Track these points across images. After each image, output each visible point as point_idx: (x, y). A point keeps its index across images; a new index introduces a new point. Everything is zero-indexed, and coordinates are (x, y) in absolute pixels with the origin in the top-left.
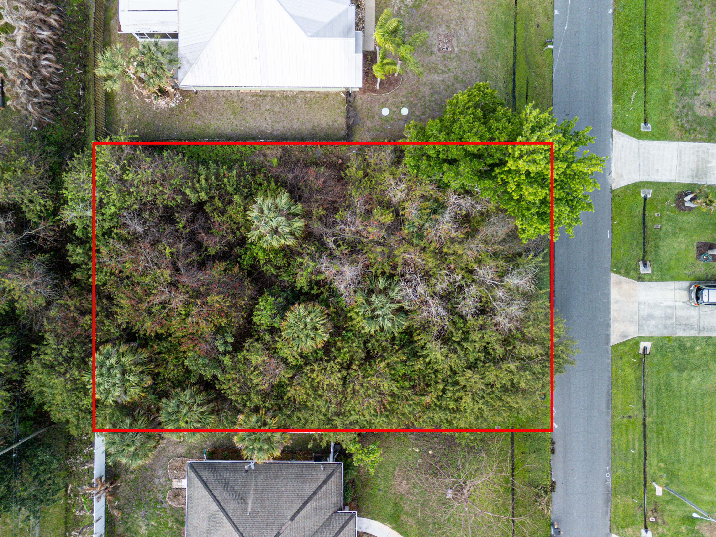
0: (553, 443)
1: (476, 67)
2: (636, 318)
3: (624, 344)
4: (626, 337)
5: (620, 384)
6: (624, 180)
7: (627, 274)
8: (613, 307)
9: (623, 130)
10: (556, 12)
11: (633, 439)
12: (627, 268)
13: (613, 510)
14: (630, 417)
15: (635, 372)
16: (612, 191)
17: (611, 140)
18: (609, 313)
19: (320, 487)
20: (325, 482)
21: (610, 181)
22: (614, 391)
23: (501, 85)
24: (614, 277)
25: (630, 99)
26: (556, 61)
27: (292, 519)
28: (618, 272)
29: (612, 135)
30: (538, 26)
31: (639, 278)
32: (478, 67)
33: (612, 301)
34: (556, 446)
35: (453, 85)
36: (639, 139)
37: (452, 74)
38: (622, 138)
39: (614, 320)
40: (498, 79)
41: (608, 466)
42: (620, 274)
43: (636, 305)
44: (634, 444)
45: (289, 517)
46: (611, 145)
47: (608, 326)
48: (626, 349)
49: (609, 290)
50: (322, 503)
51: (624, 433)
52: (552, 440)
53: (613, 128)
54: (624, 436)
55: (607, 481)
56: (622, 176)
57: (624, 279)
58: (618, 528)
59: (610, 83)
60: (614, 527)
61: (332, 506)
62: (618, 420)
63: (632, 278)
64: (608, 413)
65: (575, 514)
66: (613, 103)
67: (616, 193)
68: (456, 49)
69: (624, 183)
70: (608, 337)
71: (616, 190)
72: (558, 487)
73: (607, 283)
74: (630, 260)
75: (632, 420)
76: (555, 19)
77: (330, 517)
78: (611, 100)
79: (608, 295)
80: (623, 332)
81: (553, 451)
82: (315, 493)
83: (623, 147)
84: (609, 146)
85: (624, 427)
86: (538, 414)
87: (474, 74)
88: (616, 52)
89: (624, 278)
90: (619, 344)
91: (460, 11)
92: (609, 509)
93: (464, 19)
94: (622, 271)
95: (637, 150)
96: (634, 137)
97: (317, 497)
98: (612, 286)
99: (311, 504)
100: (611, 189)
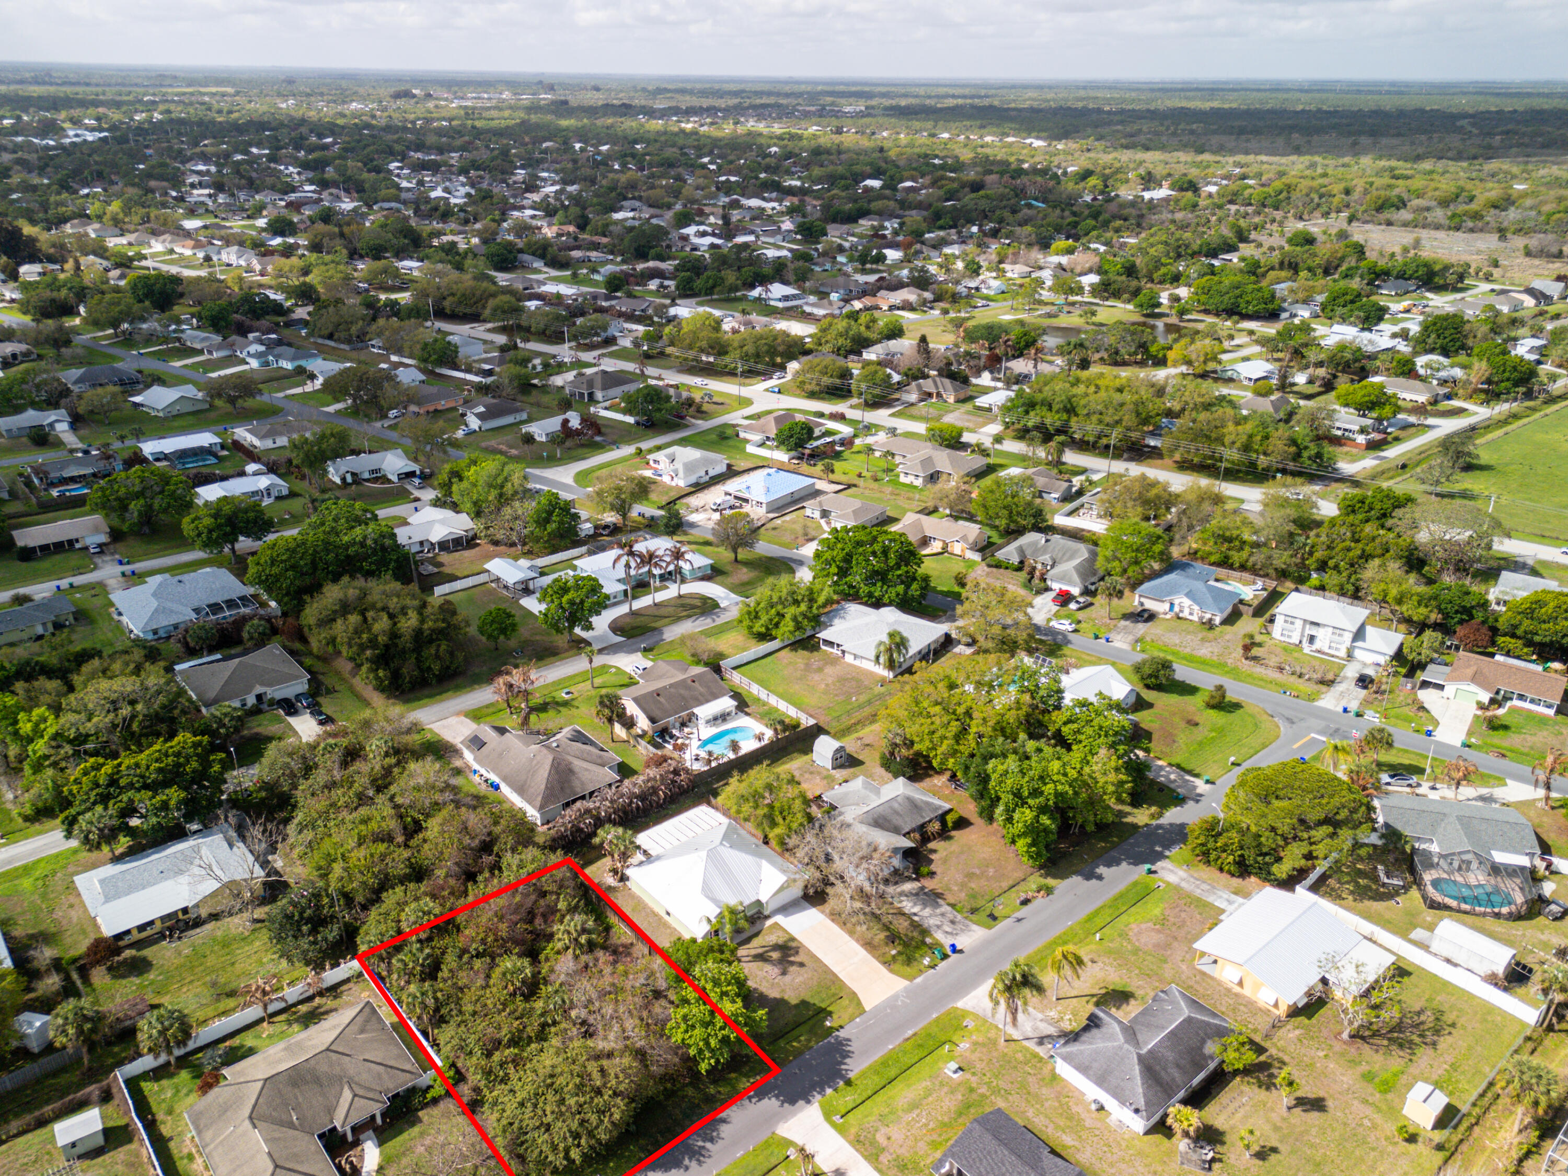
10: (858, 1020)
19: (397, 1069)
20: (403, 1071)
21: (780, 1126)
27: (365, 1060)
30: (839, 1017)
45: (366, 1058)
50: (385, 1077)
61: (382, 1086)
68: (777, 980)
69: (786, 1135)
82: (391, 1067)
95: (816, 1125)
97: (390, 1070)
99: (381, 1069)
100: (774, 1131)
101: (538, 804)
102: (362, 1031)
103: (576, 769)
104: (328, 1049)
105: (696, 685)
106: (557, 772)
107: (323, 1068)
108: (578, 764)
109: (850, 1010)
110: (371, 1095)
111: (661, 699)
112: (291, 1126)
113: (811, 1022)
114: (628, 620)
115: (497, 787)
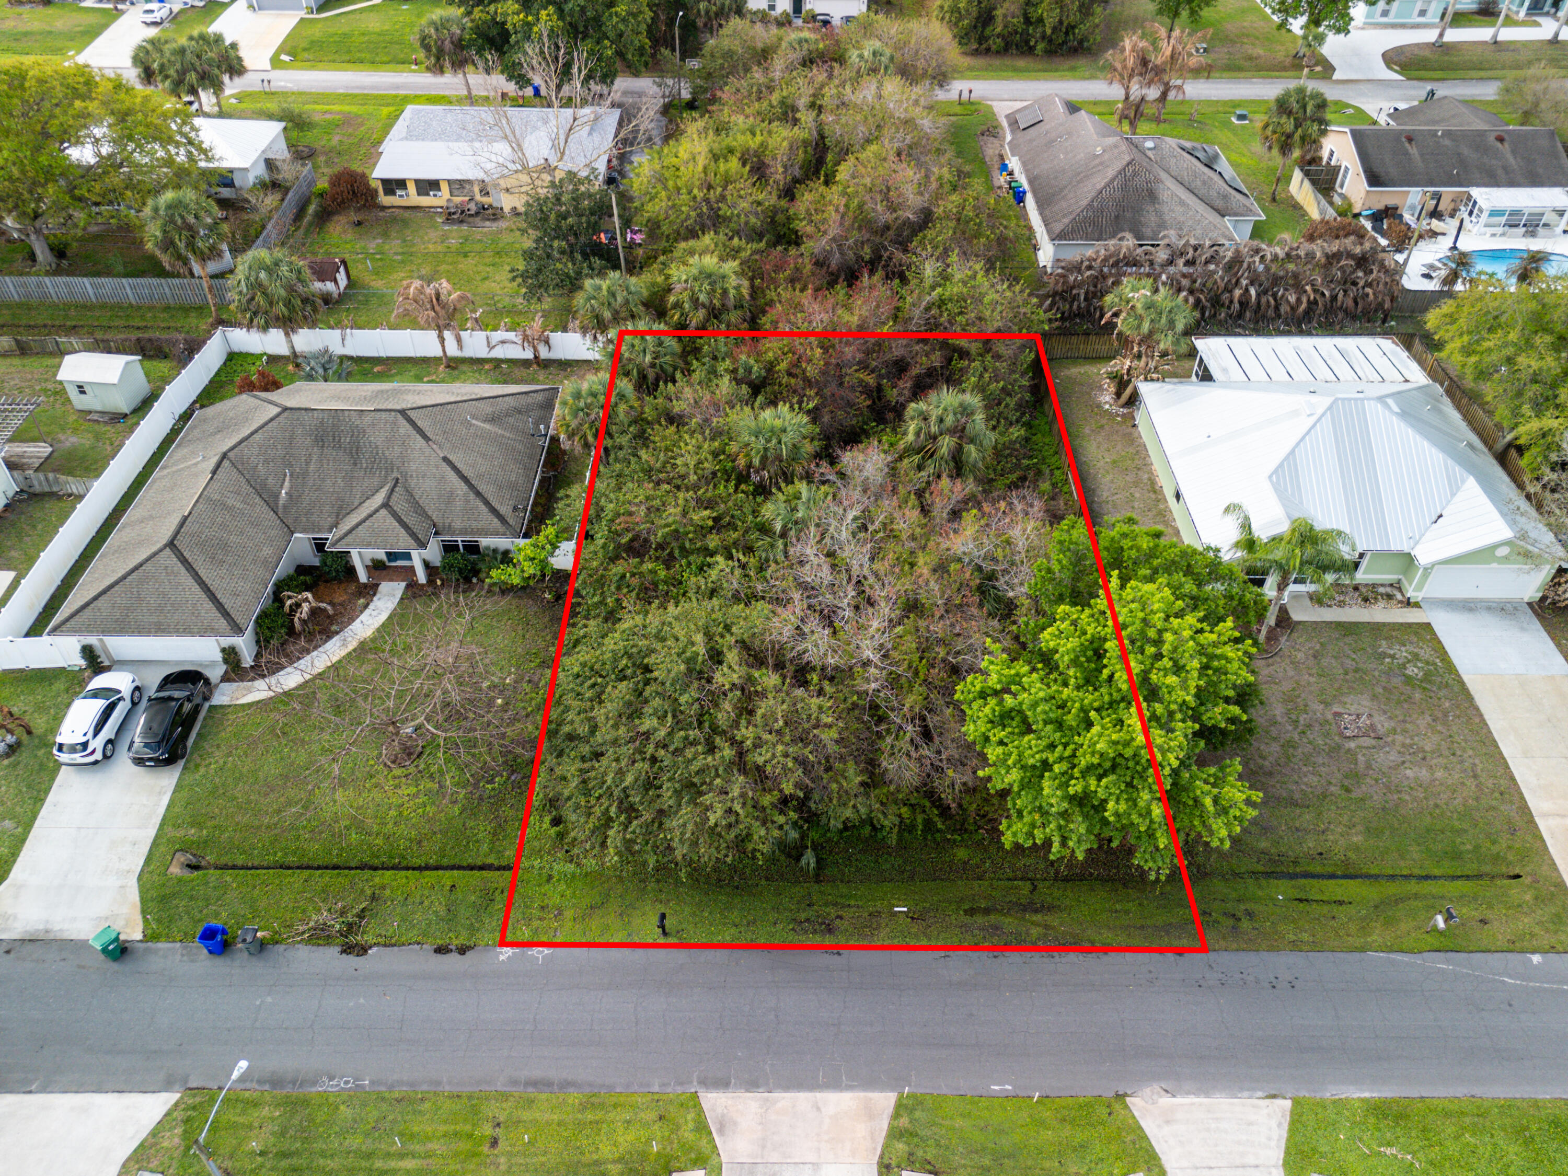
0: (462, 950)
1: (1330, 783)
2: (774, 1157)
3: (702, 1127)
4: (721, 1131)
5: (590, 1116)
6: (1159, 1126)
7: (895, 1134)
8: (803, 1099)
9: (1296, 1123)
10: (1536, 958)
11: (428, 1155)
12: (913, 1134)
13: (247, 1094)
14: (494, 1143)
15: (620, 1160)
16: (1120, 1097)
17: (1260, 1094)
18: (787, 1088)
19: (487, 503)
20: (494, 511)
21: (1147, 1091)
22: (574, 1098)
23: (1311, 844)
24: (886, 1101)
25: (1389, 1144)
26: (1417, 960)
27: (445, 459)
28: (900, 1109)
29: (1274, 1097)
30: (1484, 922)
31: (888, 1167)
32: (1333, 788)
33: (819, 1096)
34: (454, 957)
35: (1275, 739)
36: (1285, 1164)
37: (1296, 737)
38: (1273, 1123)
39: (767, 1100)
40: (1322, 838)
41: (372, 1083)
42: (896, 1115)
43: (811, 1158)
44: (413, 1155)
45: (451, 457)
46: (1246, 1094)
47: (752, 1085)
48: (688, 1134)
49: (850, 1088)
50: (459, 503)
51: (451, 1128)
52: (470, 948)
53: (1296, 1102)
54: (443, 1128)
55: (331, 1078)
56: (1167, 1122)
57: (883, 1125)
58: (194, 1108)
59: (1415, 1093)
60: (198, 1100)
61: (447, 522)
62: (492, 1109)
63: (886, 1147)
64: (515, 1082)
65: (269, 999)
66: (1362, 1100)
67: (1117, 1107)
68: (1352, 745)
69: (1149, 1126)
70: (722, 1084)
71: (1126, 1107)
72: (351, 960)
73: (870, 1083)
74: (938, 1145)
75: (485, 1149)
76: (1519, 957)
77: (429, 517)
78: (1367, 1095)
79: (834, 1084)
80: (735, 1123)
81: (441, 950)
82: (478, 494)
83: (1250, 1124)
84: (1241, 1089)
85: (468, 1128)
86: (541, 919)
87: (1314, 780)
88: (1506, 1107)
89: (885, 1127)
90: (700, 1111)
91: (1437, 752)
92: (255, 1085)
93: (1424, 759)
94: (904, 1121)
95: (1251, 1160)
96: (1287, 1152)
97: (472, 496)
98: (862, 1095)
99: (462, 487)
100: (1125, 1095)
101: (1058, 227)
102: (492, 419)
103: (1164, 195)
104: (403, 412)
105: (1505, 148)
106: (1124, 187)
107: (377, 438)
108: (1169, 189)
109: (1525, 922)
110: (410, 520)
111: (1413, 150)
112: (271, 502)
113: (1392, 889)
114: (1427, 53)
115: (1020, 197)
